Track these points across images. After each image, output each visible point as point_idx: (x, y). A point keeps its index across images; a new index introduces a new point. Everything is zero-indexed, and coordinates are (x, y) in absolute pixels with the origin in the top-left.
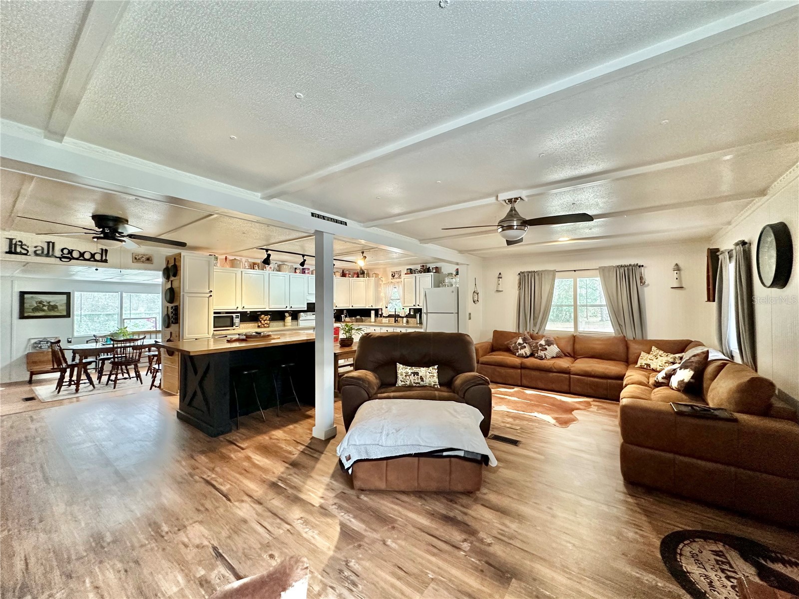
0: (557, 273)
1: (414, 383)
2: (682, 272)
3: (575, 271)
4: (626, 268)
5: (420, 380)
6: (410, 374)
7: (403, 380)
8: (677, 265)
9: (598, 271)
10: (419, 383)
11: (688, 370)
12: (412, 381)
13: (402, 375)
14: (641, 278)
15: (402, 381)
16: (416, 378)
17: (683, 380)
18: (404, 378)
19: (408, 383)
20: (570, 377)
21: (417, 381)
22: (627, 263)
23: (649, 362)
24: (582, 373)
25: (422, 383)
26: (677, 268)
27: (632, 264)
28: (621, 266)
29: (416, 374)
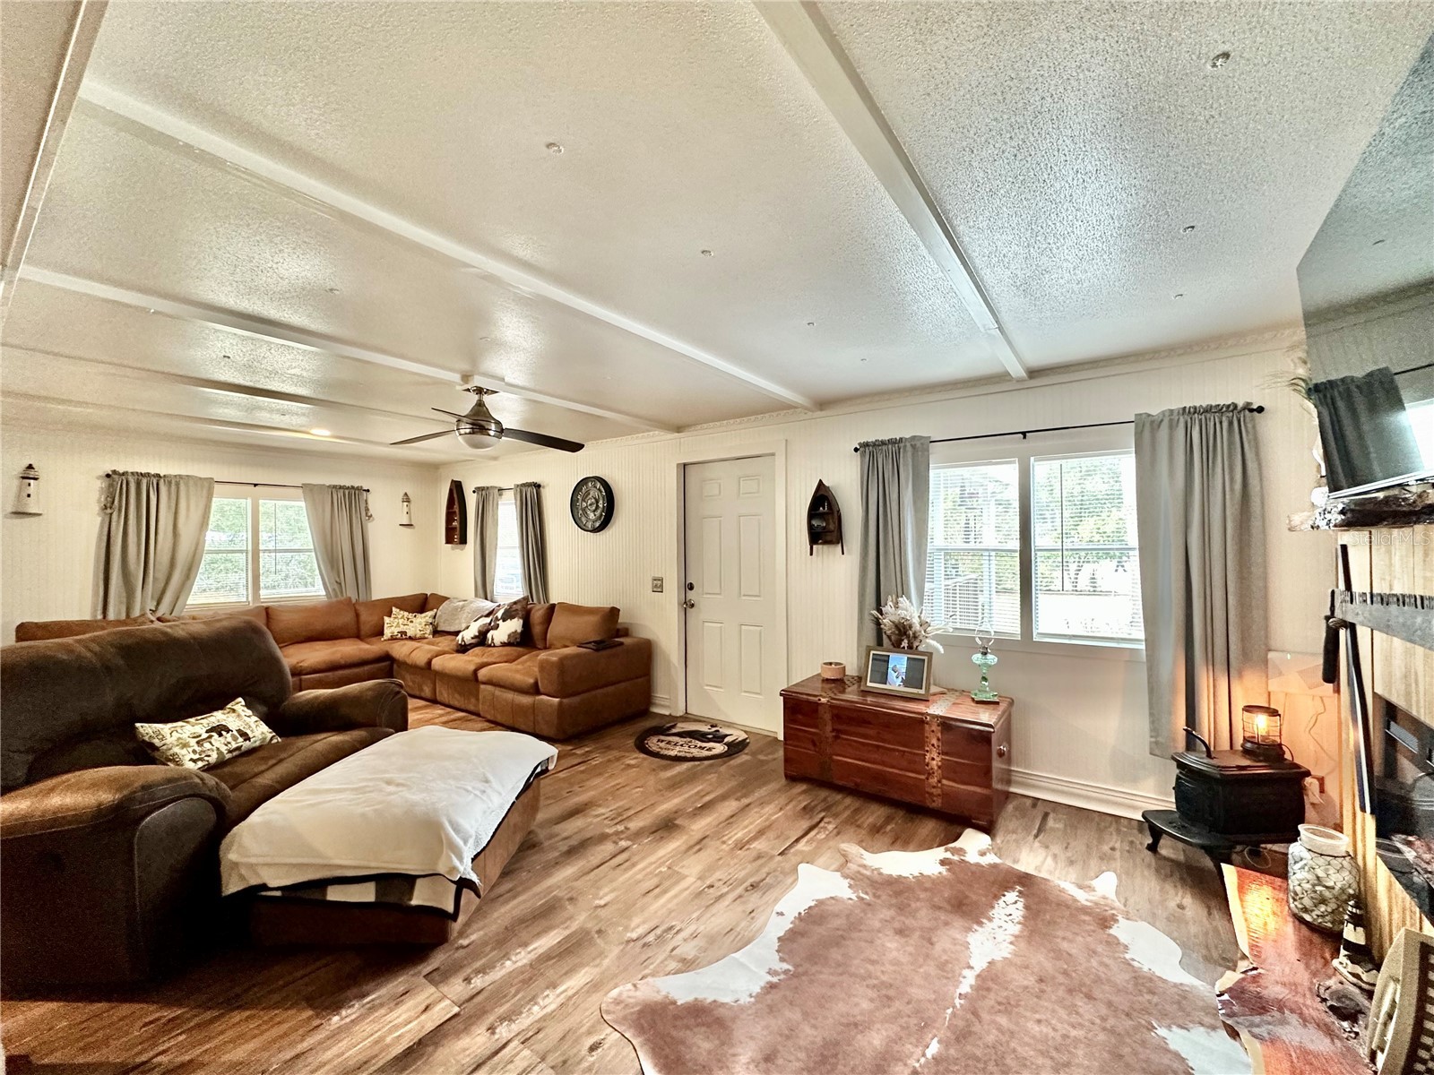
0: (217, 486)
1: (230, 752)
2: (412, 505)
3: (255, 485)
4: (347, 492)
5: (241, 739)
6: (205, 736)
7: (197, 756)
8: (406, 494)
9: (300, 491)
10: (238, 748)
11: (516, 619)
12: (224, 749)
13: (185, 745)
14: (367, 509)
15: (195, 761)
16: (229, 739)
17: (516, 631)
18: (198, 749)
19: (214, 758)
20: (301, 680)
21: (234, 745)
22: (348, 484)
23: (402, 628)
24: (323, 666)
25: (246, 745)
26: (407, 499)
27: (356, 486)
28: (341, 487)
29: (220, 730)
